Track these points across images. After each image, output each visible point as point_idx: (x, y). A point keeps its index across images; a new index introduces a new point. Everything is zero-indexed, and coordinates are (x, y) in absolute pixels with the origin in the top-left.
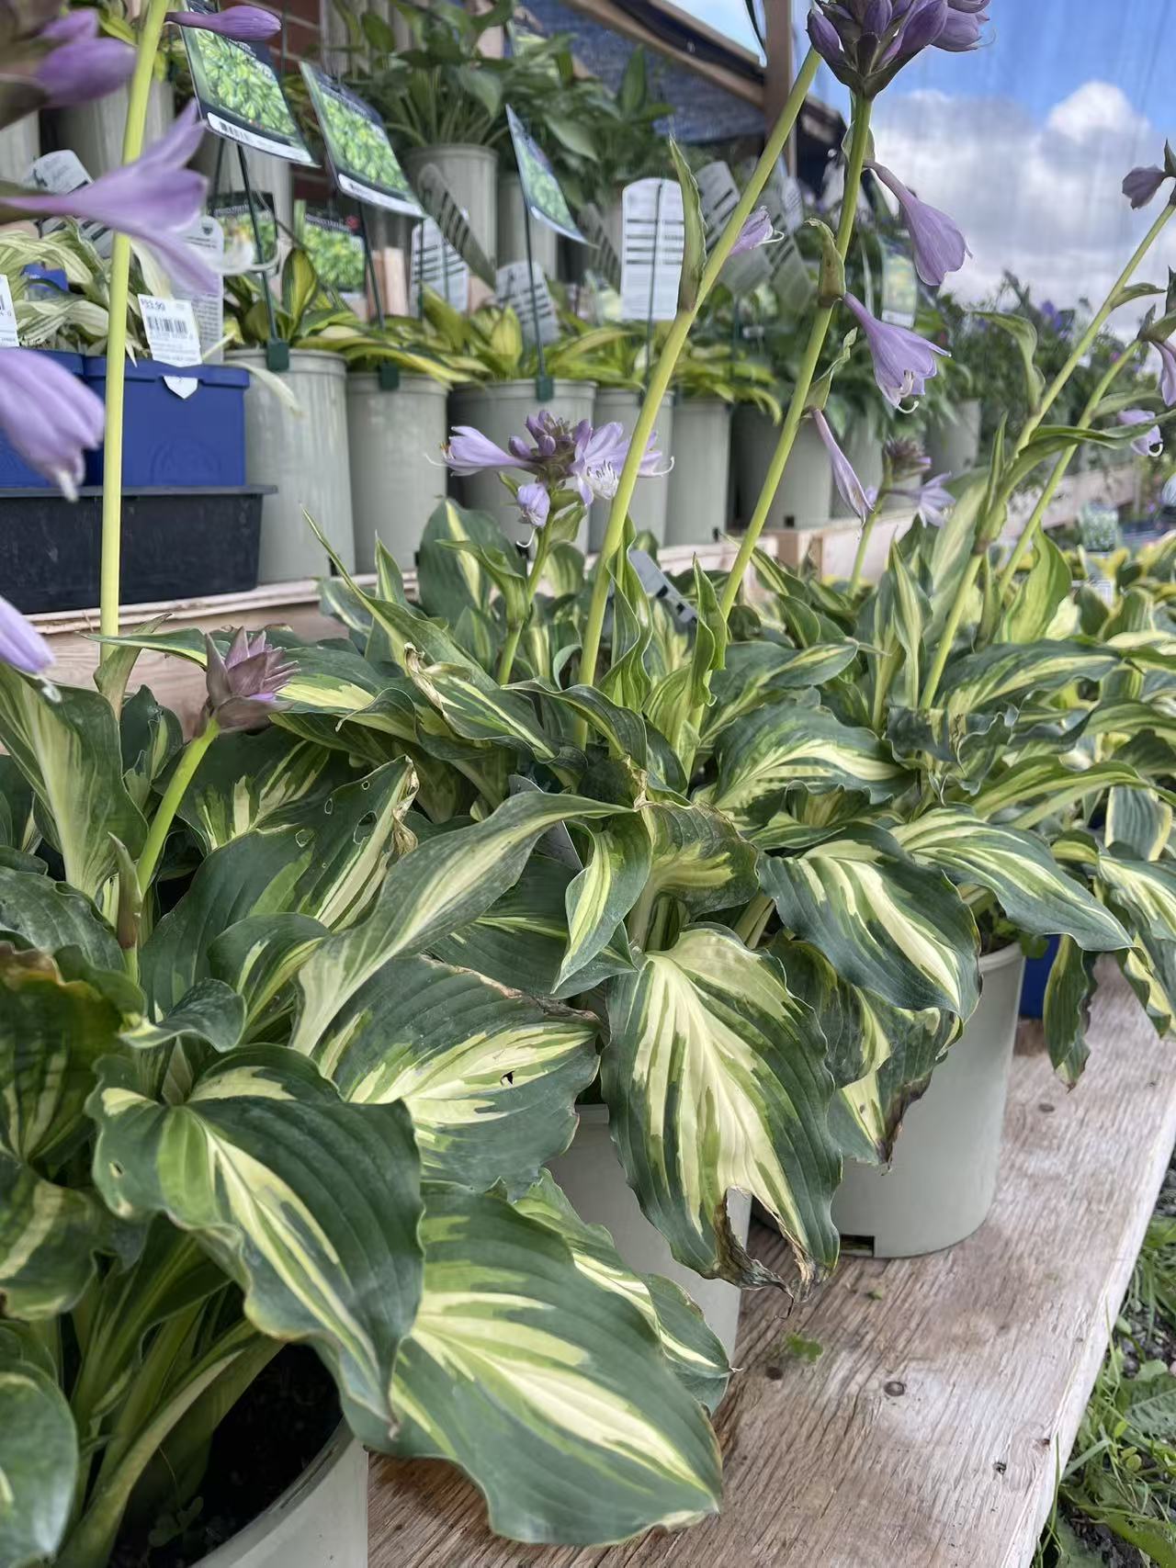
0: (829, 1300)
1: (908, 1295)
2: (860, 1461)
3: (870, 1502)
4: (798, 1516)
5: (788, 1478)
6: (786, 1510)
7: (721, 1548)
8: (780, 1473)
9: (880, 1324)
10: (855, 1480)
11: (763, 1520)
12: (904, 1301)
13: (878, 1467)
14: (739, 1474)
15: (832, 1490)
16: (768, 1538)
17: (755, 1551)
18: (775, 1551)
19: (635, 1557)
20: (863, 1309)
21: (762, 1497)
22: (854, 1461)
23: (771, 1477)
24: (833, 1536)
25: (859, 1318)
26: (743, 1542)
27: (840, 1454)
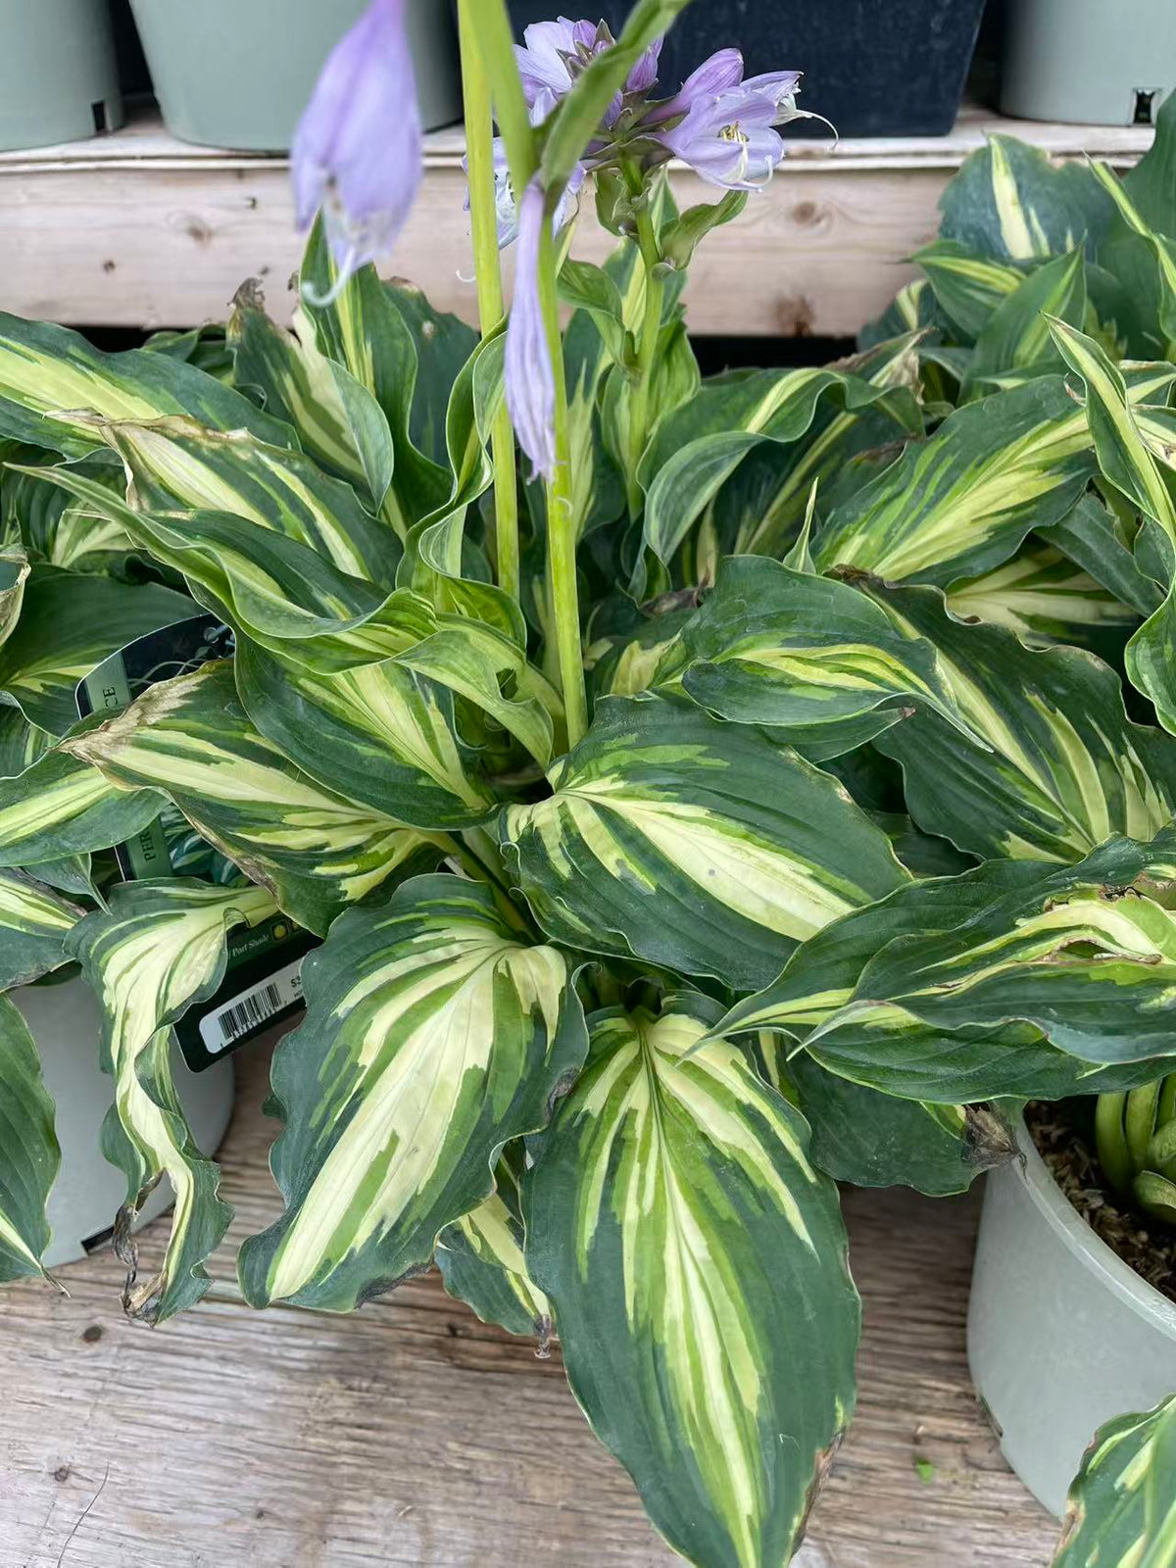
0: (884, 1413)
1: (953, 1516)
2: (614, 1524)
3: (558, 1553)
4: (511, 1476)
5: (561, 1450)
6: (515, 1461)
7: (443, 1410)
8: (564, 1439)
9: (871, 1491)
10: (582, 1524)
11: (493, 1439)
12: (937, 1514)
13: (617, 1550)
14: (544, 1395)
15: (561, 1503)
16: (472, 1453)
17: (452, 1445)
18: (458, 1466)
19: (405, 1334)
20: (888, 1462)
21: (523, 1428)
22: (610, 1517)
23: (554, 1430)
24: (495, 1522)
25: (867, 1461)
26: (458, 1431)
27: (616, 1499)
